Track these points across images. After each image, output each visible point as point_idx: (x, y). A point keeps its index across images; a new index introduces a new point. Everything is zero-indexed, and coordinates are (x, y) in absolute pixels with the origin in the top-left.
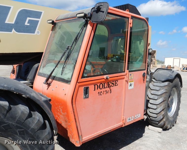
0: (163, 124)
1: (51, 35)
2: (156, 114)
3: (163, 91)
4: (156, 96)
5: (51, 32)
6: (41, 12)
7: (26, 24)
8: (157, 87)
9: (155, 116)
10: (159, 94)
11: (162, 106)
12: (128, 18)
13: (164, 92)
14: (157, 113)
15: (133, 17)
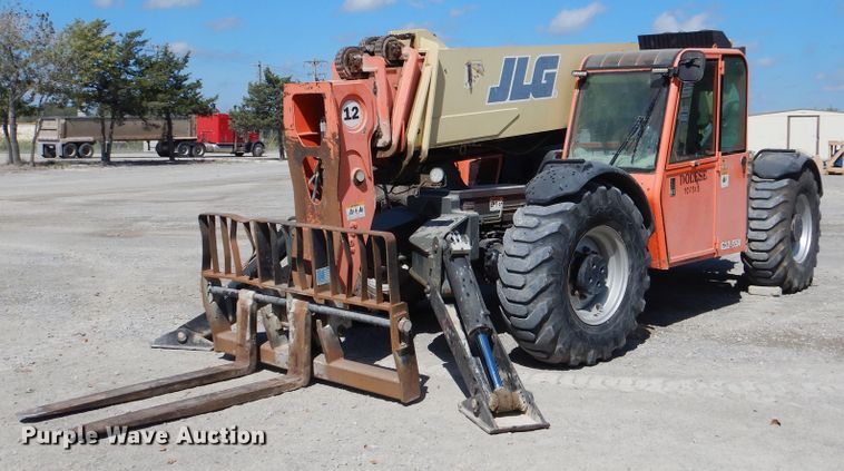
0: (782, 274)
1: (578, 97)
2: (767, 251)
3: (778, 199)
4: (765, 212)
5: (577, 91)
6: (557, 57)
7: (544, 82)
8: (764, 192)
9: (765, 255)
10: (771, 206)
11: (779, 231)
12: (717, 60)
13: (782, 200)
14: (768, 248)
15: (725, 56)
